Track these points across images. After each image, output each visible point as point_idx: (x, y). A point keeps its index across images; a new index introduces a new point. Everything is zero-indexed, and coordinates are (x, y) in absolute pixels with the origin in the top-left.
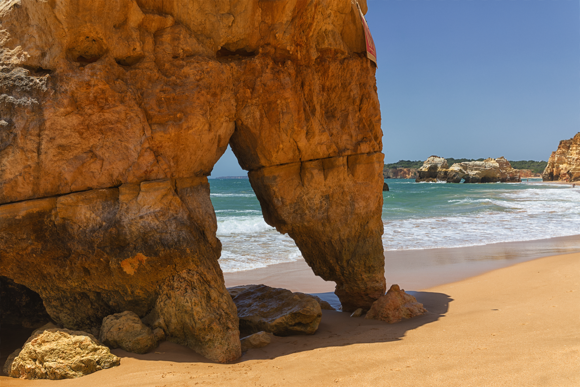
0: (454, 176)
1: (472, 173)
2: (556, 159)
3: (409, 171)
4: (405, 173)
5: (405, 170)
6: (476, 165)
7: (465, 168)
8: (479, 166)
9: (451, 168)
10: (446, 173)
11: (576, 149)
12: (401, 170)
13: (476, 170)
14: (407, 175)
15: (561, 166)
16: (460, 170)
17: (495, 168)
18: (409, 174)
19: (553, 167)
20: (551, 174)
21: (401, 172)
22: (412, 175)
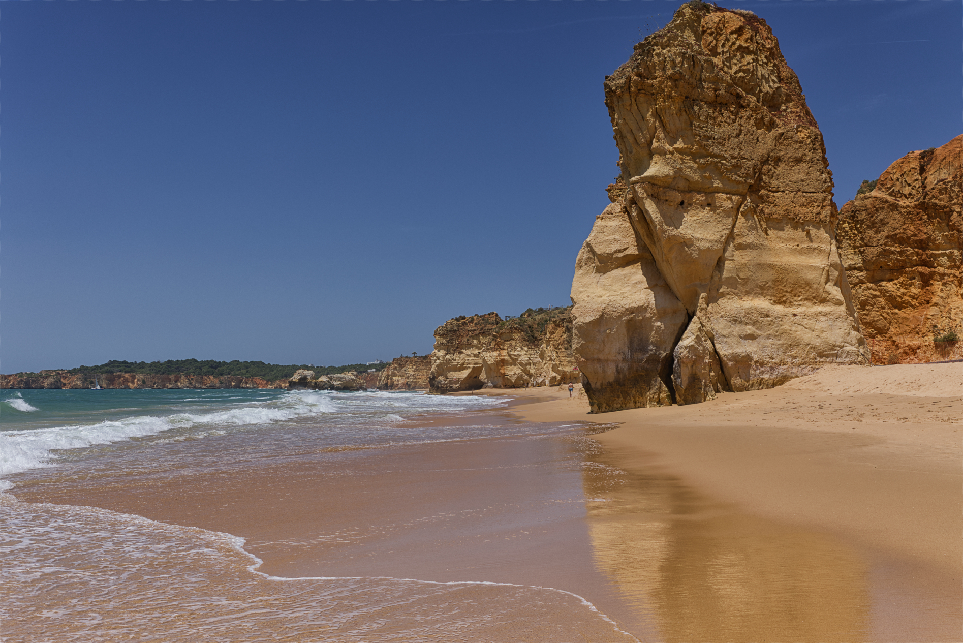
0: (324, 385)
1: (336, 383)
2: (390, 373)
3: (134, 377)
4: (126, 380)
5: (127, 375)
6: (339, 377)
7: (331, 379)
8: (341, 378)
9: (320, 380)
10: (316, 383)
11: (412, 368)
12: (120, 377)
13: (339, 381)
14: (130, 384)
15: (394, 378)
16: (328, 381)
17: (352, 379)
18: (133, 382)
19: (388, 379)
20: (386, 384)
21: (120, 378)
22: (139, 383)
